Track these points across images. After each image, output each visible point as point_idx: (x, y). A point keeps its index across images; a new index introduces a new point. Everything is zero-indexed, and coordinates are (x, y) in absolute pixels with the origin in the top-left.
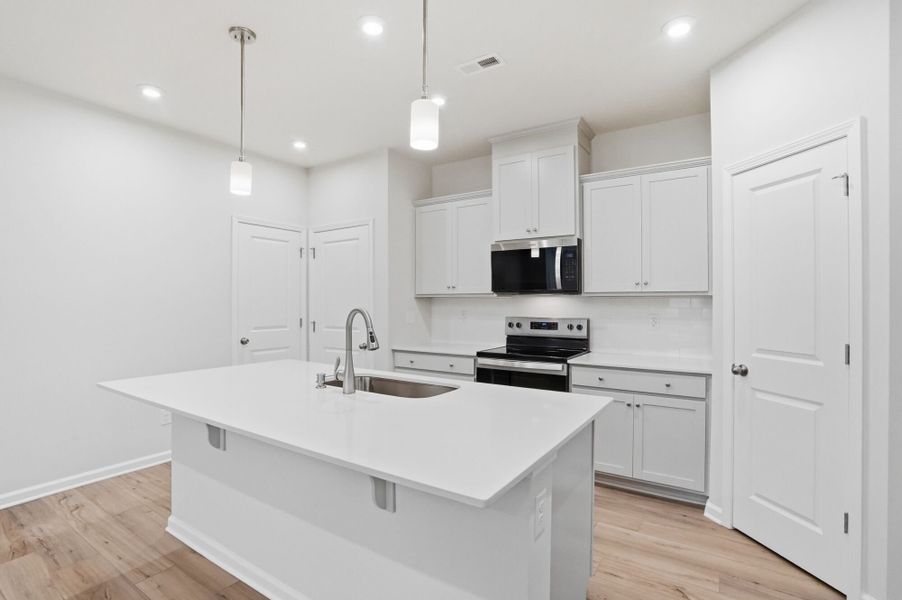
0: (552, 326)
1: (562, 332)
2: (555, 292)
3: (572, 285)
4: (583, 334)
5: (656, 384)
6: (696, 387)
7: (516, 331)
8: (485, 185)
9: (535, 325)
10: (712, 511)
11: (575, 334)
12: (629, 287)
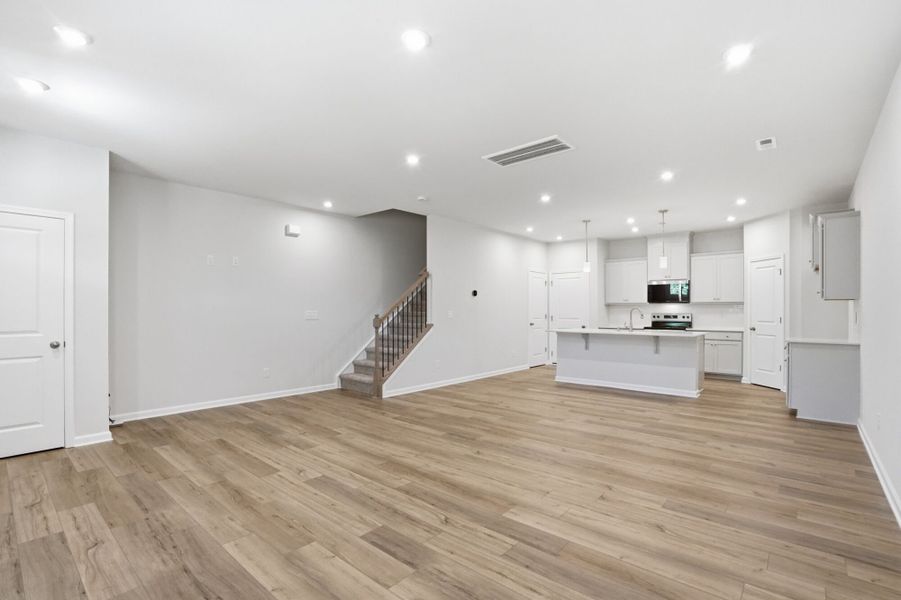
0: (676, 317)
1: (680, 319)
2: (678, 302)
3: (686, 299)
4: (689, 320)
5: (723, 336)
6: (737, 337)
7: (656, 319)
8: (644, 255)
9: (666, 317)
10: (745, 380)
11: (686, 320)
12: (710, 300)
